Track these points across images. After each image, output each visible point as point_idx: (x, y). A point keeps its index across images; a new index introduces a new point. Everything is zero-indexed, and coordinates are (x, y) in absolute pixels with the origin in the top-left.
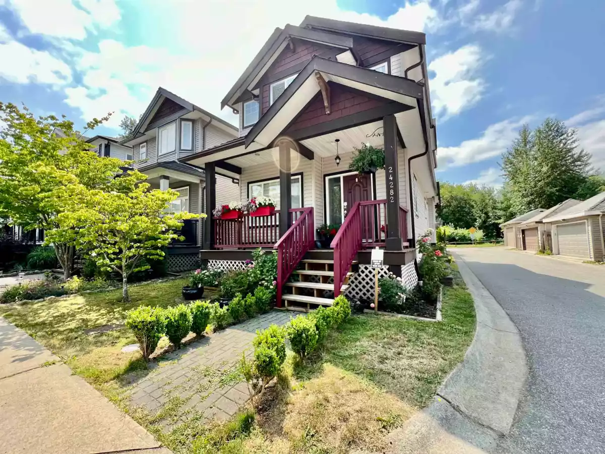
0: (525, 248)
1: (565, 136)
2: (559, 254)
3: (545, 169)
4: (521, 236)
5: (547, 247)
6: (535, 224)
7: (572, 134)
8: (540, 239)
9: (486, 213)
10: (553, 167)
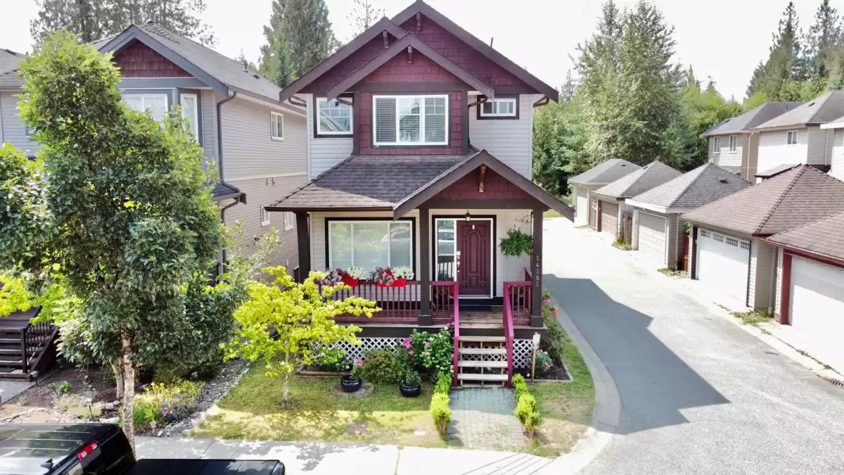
0: (600, 230)
1: (662, 33)
2: (637, 249)
3: (634, 87)
4: (597, 209)
5: (626, 239)
6: (615, 199)
7: (671, 32)
8: (619, 223)
9: (548, 151)
10: (645, 84)
